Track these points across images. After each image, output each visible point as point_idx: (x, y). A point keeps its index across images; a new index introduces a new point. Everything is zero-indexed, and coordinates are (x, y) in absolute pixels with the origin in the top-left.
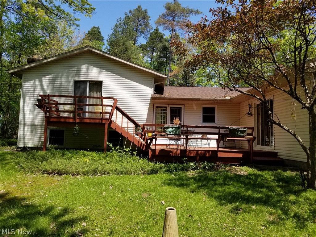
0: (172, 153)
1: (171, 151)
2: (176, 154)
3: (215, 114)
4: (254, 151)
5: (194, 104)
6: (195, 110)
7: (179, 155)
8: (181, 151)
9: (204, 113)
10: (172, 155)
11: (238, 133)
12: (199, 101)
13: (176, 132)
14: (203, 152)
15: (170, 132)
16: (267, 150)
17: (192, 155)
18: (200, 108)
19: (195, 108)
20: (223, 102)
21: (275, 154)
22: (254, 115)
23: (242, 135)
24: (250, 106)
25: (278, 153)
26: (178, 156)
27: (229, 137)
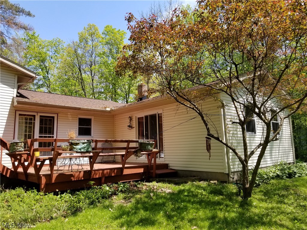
0: (74, 178)
1: (72, 174)
2: (79, 178)
3: (91, 126)
4: (156, 164)
5: (69, 114)
6: (71, 120)
7: (83, 179)
8: (85, 172)
9: (79, 125)
10: (73, 180)
11: (148, 147)
12: (79, 111)
13: (88, 149)
14: (108, 171)
15: (80, 149)
16: (162, 163)
17: (97, 177)
18: (76, 118)
19: (71, 118)
20: (102, 114)
21: (166, 166)
22: (135, 128)
23: (151, 148)
24: (131, 119)
25: (170, 165)
26: (81, 180)
27: (143, 152)
